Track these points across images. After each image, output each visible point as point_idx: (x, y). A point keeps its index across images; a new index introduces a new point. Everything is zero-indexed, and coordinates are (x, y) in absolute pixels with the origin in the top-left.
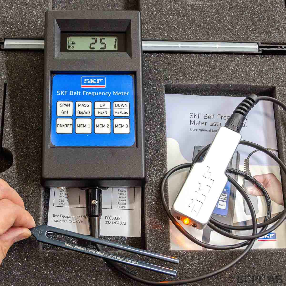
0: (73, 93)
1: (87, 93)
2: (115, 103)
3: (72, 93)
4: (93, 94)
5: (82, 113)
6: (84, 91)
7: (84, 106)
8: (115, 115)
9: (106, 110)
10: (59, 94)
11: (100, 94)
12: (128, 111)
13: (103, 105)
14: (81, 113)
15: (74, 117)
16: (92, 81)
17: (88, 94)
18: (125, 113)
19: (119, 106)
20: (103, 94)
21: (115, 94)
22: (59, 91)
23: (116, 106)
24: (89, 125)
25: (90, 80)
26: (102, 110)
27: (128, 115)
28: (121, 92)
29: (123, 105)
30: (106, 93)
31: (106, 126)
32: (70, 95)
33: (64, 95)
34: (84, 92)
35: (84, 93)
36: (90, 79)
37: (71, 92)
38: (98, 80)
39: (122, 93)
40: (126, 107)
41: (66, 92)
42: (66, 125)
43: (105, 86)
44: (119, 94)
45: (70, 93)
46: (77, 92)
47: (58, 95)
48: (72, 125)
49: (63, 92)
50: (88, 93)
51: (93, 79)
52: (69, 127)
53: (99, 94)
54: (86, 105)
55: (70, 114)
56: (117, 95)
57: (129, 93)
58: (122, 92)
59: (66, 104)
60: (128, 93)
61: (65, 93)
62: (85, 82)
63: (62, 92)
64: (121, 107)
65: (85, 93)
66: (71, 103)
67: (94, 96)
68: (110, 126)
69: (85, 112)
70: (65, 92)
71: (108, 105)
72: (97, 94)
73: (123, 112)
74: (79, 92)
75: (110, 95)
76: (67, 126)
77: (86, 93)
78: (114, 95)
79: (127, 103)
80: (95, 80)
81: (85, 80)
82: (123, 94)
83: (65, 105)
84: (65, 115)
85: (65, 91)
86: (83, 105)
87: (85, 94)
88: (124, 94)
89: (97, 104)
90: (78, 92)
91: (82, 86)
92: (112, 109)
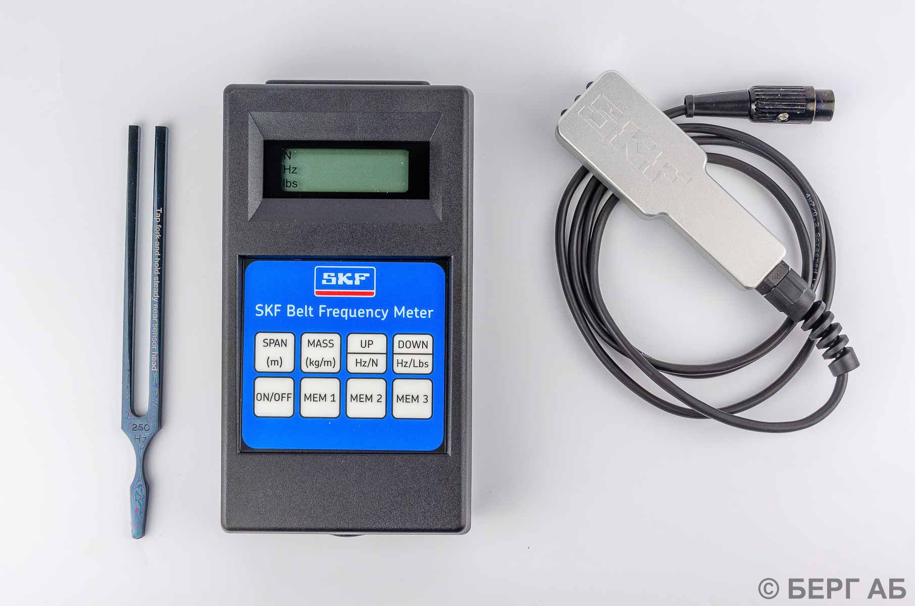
0: (296, 311)
1: (328, 310)
2: (398, 338)
3: (293, 310)
4: (344, 314)
5: (317, 363)
6: (321, 306)
7: (323, 345)
8: (398, 369)
9: (374, 357)
10: (260, 313)
11: (361, 313)
12: (429, 359)
13: (369, 343)
14: (314, 363)
15: (297, 375)
16: (343, 279)
17: (331, 312)
18: (421, 364)
19: (408, 345)
20: (370, 312)
21: (400, 314)
22: (262, 305)
23: (401, 346)
24: (334, 395)
25: (336, 276)
26: (366, 358)
27: (428, 370)
28: (413, 310)
29: (416, 345)
30: (378, 310)
31: (375, 398)
32: (288, 315)
33: (272, 315)
34: (323, 308)
35: (321, 311)
36: (336, 271)
37: (291, 308)
38: (357, 275)
39: (416, 310)
40: (424, 350)
41: (278, 308)
42: (277, 396)
43: (374, 291)
44: (408, 313)
45: (289, 310)
46: (306, 306)
47: (257, 315)
48: (292, 396)
49: (270, 308)
50: (331, 309)
51: (345, 272)
52: (285, 399)
53: (359, 313)
54: (327, 342)
55: (288, 366)
56: (404, 317)
57: (432, 311)
58: (416, 308)
59: (277, 340)
60: (430, 311)
61: (276, 310)
62: (324, 282)
63: (268, 308)
64: (412, 350)
65: (324, 311)
66: (289, 338)
67: (346, 319)
68: (383, 399)
69: (325, 362)
70: (275, 308)
71: (379, 342)
72: (353, 314)
73: (417, 364)
74: (311, 309)
75: (385, 316)
76: (281, 397)
77: (326, 311)
78: (395, 317)
79: (428, 339)
80: (350, 275)
81: (325, 275)
82: (419, 314)
83: (276, 343)
84: (275, 368)
85: (276, 306)
86: (319, 344)
87: (324, 314)
88: (421, 314)
89: (355, 341)
90: (308, 308)
91: (318, 293)
92: (390, 353)
